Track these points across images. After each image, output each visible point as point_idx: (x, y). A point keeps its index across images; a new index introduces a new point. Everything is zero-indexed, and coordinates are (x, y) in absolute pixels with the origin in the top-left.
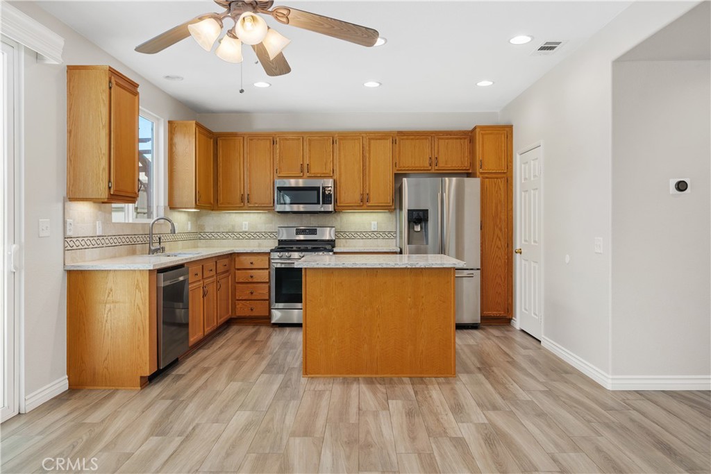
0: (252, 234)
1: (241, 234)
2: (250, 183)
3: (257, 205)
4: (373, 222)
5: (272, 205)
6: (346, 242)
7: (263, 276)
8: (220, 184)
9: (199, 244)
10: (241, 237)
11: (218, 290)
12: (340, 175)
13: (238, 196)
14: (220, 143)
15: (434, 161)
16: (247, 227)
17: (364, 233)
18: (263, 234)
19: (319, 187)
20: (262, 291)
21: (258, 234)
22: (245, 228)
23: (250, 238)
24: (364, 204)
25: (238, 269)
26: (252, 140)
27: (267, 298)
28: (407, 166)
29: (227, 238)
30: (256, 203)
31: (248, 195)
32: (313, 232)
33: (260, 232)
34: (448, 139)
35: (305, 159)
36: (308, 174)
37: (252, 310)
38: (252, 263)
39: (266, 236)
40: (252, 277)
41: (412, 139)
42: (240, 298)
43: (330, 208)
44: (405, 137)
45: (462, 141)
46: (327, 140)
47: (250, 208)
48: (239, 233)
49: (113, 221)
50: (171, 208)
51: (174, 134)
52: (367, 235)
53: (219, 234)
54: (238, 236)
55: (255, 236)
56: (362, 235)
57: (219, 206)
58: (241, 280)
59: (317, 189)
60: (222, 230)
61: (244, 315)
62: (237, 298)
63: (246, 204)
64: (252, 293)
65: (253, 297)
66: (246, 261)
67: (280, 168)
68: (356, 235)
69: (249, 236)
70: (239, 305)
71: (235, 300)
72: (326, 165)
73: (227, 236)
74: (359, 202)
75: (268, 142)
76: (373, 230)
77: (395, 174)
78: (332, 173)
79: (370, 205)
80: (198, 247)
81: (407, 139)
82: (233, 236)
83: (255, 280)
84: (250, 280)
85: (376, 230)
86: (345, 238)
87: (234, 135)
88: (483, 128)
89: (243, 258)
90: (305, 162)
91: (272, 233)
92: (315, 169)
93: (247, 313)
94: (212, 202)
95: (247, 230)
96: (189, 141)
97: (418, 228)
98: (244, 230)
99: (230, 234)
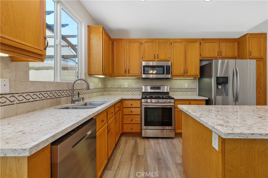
0: (129, 89)
1: (124, 89)
2: (129, 64)
3: (133, 75)
4: (186, 84)
5: (140, 75)
6: (173, 93)
7: (137, 111)
8: (115, 64)
9: (105, 94)
10: (124, 91)
11: (116, 123)
12: (174, 60)
13: (124, 70)
14: (115, 44)
15: (220, 53)
16: (127, 85)
17: (182, 89)
18: (135, 89)
19: (164, 66)
20: (137, 119)
21: (132, 89)
22: (126, 86)
23: (128, 91)
24: (185, 74)
25: (125, 108)
26: (130, 42)
27: (140, 123)
28: (206, 56)
29: (118, 91)
30: (132, 74)
31: (128, 69)
32: (159, 88)
33: (133, 88)
34: (226, 42)
35: (156, 52)
36: (158, 60)
37: (132, 129)
38: (132, 105)
39: (135, 90)
40: (132, 112)
41: (209, 42)
42: (126, 123)
43: (169, 76)
44: (206, 41)
45: (234, 43)
46: (167, 42)
47: (129, 76)
48: (123, 88)
49: (30, 80)
50: (89, 75)
51: (91, 33)
52: (183, 90)
53: (114, 89)
54: (123, 90)
55: (131, 90)
56: (180, 90)
57: (114, 75)
58: (126, 113)
59: (163, 67)
60: (115, 87)
61: (127, 131)
62: (124, 123)
63: (127, 74)
64: (132, 120)
65: (132, 122)
66: (128, 104)
67: (144, 56)
68: (178, 90)
69: (128, 90)
70: (125, 126)
71: (123, 124)
72: (166, 55)
73: (118, 90)
74: (183, 73)
75: (138, 43)
76: (186, 87)
77: (200, 60)
78: (169, 59)
79: (188, 75)
80: (104, 95)
81: (206, 42)
82: (120, 90)
83: (133, 113)
84: (131, 113)
85: (187, 87)
86: (173, 91)
87: (122, 40)
88: (251, 35)
89: (127, 102)
90: (156, 53)
91: (138, 88)
92: (161, 57)
93: (129, 130)
94: (111, 73)
95: (127, 87)
96: (99, 37)
97: (220, 87)
98: (125, 87)
99: (119, 89)
